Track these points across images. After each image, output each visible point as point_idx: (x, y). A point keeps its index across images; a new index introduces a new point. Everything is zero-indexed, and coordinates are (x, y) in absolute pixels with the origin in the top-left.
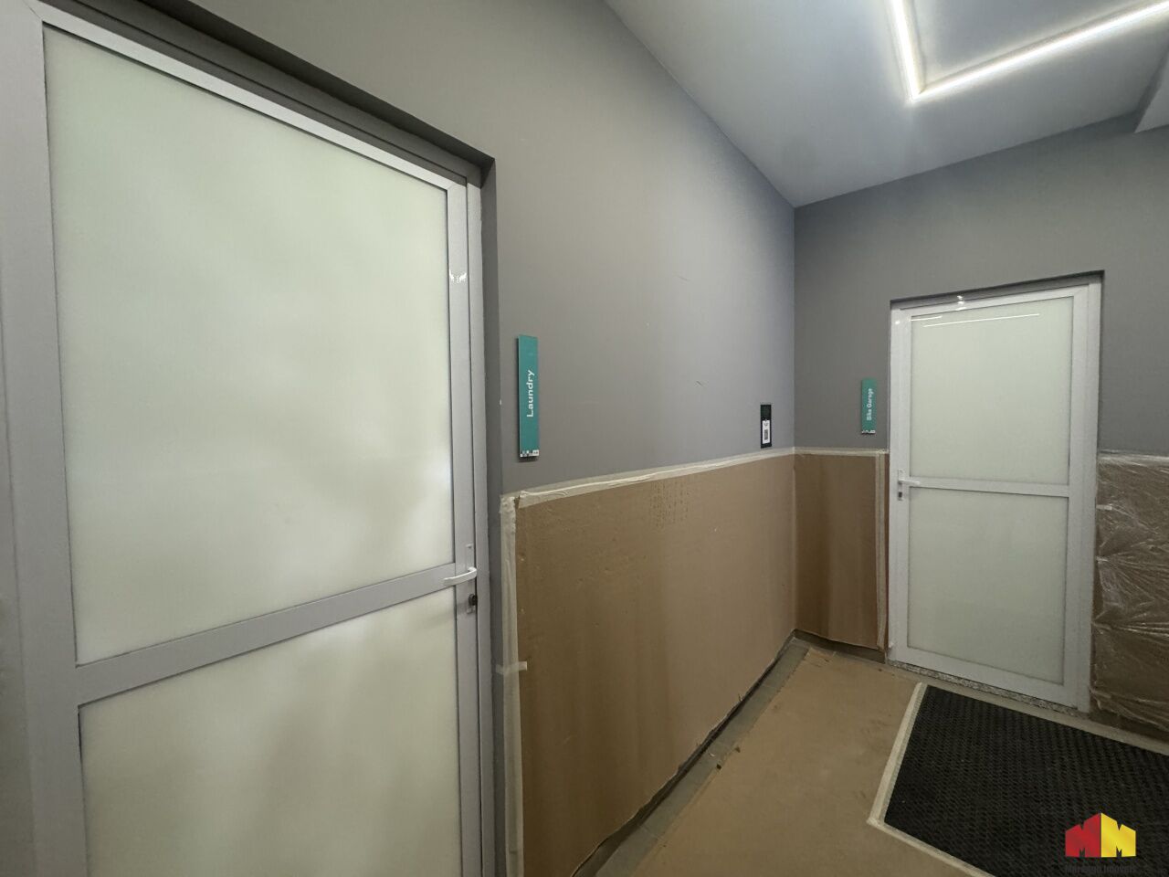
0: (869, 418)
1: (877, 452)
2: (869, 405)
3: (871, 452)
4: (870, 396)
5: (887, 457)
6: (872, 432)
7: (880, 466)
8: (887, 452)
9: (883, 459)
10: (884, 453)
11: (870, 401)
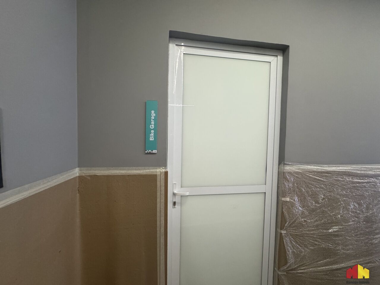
0: (152, 139)
1: (158, 170)
2: (152, 126)
3: (154, 170)
4: (153, 118)
5: (166, 173)
6: (154, 151)
7: (160, 183)
8: (166, 170)
9: (163, 177)
10: (164, 170)
11: (153, 123)
